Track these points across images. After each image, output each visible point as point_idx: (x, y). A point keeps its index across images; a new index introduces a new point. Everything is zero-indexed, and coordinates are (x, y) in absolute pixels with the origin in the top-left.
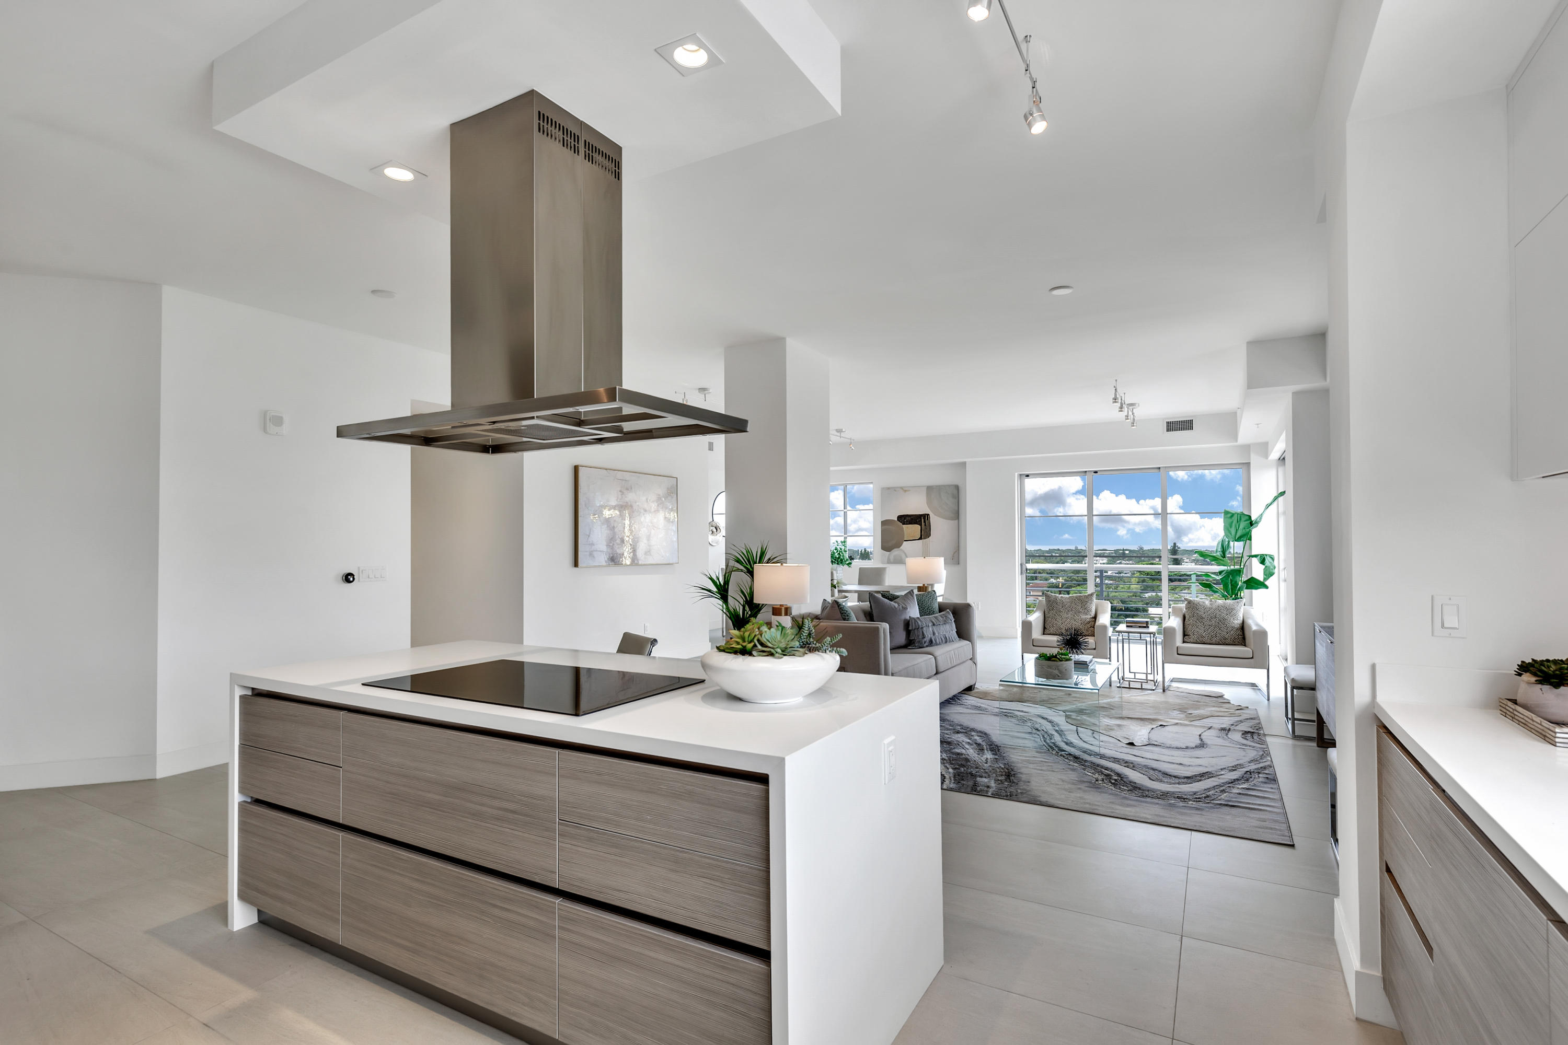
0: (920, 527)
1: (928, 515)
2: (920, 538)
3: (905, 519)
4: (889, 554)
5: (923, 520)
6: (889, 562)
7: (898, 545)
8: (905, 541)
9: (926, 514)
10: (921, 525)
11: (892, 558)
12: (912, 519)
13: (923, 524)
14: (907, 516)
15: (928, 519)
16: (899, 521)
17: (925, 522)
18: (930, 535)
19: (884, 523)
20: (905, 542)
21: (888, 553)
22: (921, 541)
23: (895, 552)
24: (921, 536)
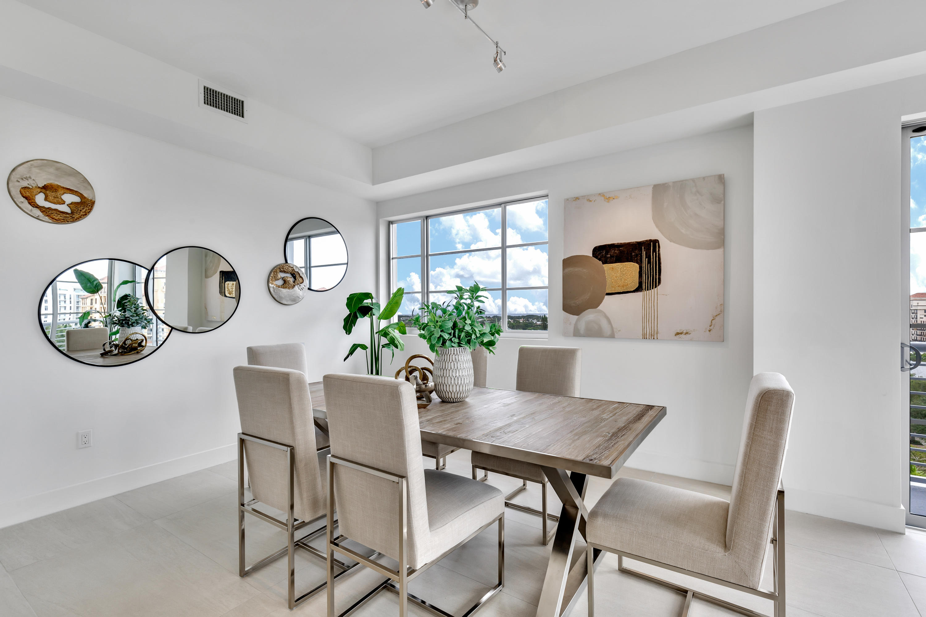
0: (638, 266)
1: (655, 242)
2: (639, 289)
3: (607, 253)
4: (578, 320)
5: (644, 253)
6: (577, 334)
7: (595, 303)
8: (608, 294)
9: (651, 241)
10: (640, 262)
11: (582, 326)
12: (621, 252)
13: (645, 260)
14: (612, 246)
15: (654, 250)
16: (596, 257)
17: (648, 256)
18: (659, 283)
19: (568, 262)
20: (606, 297)
21: (575, 317)
22: (639, 294)
23: (589, 316)
24: (640, 283)
